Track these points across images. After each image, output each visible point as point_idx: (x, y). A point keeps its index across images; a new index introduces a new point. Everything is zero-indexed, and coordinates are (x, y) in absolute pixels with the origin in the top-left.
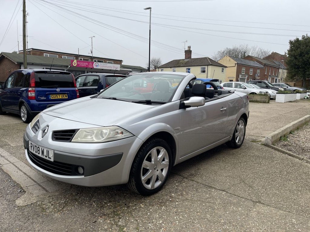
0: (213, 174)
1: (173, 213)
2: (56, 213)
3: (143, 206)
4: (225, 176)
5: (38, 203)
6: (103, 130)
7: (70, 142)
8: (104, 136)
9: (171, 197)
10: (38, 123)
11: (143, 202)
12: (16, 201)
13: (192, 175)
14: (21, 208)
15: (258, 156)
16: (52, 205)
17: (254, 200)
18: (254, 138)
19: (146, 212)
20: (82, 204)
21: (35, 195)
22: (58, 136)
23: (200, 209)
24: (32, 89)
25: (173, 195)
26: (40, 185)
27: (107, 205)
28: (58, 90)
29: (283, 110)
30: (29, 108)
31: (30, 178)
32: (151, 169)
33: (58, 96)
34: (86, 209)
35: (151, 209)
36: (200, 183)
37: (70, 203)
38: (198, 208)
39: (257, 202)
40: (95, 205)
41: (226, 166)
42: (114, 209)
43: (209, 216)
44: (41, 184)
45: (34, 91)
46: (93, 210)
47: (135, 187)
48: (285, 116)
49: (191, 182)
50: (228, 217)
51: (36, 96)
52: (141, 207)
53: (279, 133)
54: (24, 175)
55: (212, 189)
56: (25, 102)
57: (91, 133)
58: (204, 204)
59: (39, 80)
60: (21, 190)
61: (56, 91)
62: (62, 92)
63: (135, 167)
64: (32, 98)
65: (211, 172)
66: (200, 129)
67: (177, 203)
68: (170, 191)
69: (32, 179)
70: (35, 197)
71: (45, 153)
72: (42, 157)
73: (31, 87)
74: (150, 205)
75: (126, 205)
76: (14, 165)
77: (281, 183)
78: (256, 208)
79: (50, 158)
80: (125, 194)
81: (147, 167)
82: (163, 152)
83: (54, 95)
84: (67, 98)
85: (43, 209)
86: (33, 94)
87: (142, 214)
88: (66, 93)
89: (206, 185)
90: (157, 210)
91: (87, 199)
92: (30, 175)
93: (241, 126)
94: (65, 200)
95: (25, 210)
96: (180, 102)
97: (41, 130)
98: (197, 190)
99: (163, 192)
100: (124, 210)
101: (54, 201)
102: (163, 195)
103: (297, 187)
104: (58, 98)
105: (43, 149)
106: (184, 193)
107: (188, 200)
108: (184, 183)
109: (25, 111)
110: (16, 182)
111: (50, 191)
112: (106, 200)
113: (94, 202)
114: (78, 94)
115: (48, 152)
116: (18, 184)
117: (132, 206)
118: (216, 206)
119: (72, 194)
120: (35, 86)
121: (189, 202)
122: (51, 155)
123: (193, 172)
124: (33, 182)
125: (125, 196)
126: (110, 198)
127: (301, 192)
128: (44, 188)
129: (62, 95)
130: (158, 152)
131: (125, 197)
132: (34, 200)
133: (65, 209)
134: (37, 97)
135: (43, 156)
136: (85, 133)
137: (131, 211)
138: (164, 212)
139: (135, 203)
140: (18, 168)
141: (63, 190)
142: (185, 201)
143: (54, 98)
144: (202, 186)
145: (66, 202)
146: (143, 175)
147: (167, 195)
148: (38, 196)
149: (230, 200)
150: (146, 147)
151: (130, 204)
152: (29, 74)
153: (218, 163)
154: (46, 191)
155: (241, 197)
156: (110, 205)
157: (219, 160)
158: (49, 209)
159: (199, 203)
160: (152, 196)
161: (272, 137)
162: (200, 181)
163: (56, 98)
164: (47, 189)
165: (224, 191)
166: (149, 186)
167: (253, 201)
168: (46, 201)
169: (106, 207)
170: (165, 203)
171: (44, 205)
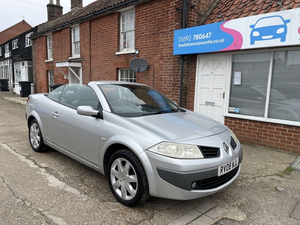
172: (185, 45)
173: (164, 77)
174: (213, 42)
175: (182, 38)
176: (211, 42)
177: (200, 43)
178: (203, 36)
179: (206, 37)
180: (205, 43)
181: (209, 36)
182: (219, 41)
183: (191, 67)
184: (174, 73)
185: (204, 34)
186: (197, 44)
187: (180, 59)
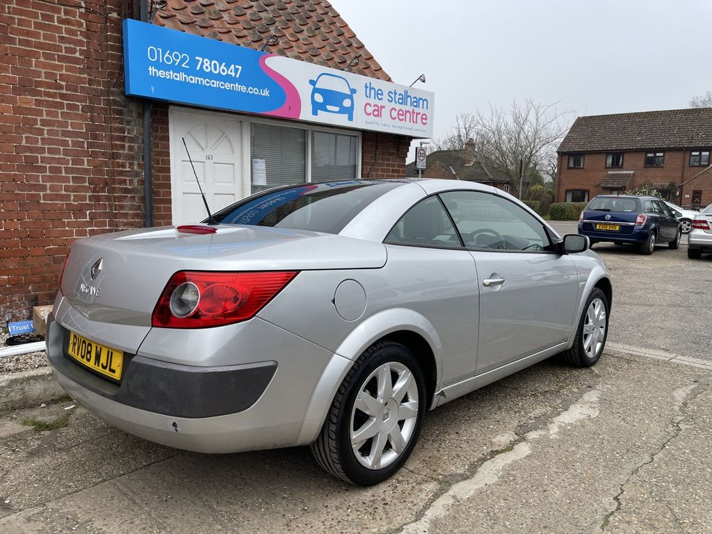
172: (170, 75)
173: (46, 155)
174: (247, 90)
175: (158, 51)
176: (243, 89)
177: (216, 84)
178: (222, 67)
179: (229, 73)
180: (228, 86)
181: (236, 73)
182: (260, 92)
183: (156, 136)
184: (90, 145)
185: (224, 64)
186: (207, 82)
187: (125, 106)
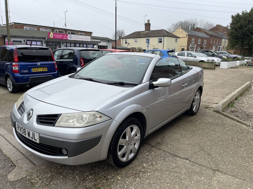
0: (176, 142)
1: (147, 185)
2: (44, 187)
3: (120, 178)
4: (187, 144)
5: (28, 178)
6: (83, 115)
7: (54, 126)
8: (84, 120)
9: (143, 167)
10: (23, 105)
11: (119, 174)
12: (8, 175)
13: (158, 143)
14: (13, 183)
15: (212, 123)
16: (40, 179)
17: (214, 169)
18: (207, 105)
19: (123, 184)
20: (66, 177)
21: (24, 170)
22: (42, 120)
23: (169, 180)
24: (16, 64)
25: (145, 165)
26: (28, 159)
27: (89, 178)
28: (39, 64)
29: (227, 76)
30: (14, 81)
31: (19, 151)
32: (126, 145)
33: (39, 69)
34: (70, 183)
35: (127, 181)
36: (166, 152)
37: (56, 177)
38: (167, 179)
39: (216, 170)
40: (78, 178)
41: (186, 133)
42: (94, 182)
43: (178, 187)
44: (29, 157)
45: (18, 65)
46: (77, 184)
47: (112, 162)
48: (229, 81)
49: (159, 151)
50: (194, 188)
51: (19, 69)
52: (118, 179)
53: (228, 100)
54: (14, 148)
55: (177, 157)
56: (10, 75)
57: (72, 117)
58: (172, 175)
59: (21, 55)
60: (12, 164)
61: (37, 65)
62: (42, 66)
63: (112, 145)
64: (16, 71)
65: (174, 140)
66: (164, 101)
67: (149, 174)
68: (141, 162)
69: (21, 152)
70: (25, 171)
71: (31, 135)
72: (28, 138)
73: (14, 62)
74: (126, 177)
75: (105, 177)
76: (4, 137)
77: (234, 150)
78: (216, 177)
79: (36, 140)
80: (103, 166)
81: (123, 143)
82: (136, 129)
83: (36, 68)
84: (47, 70)
85: (32, 183)
86: (17, 68)
87: (120, 186)
88: (46, 66)
89: (171, 154)
90: (132, 182)
91: (71, 171)
92: (18, 148)
93: (198, 97)
94: (51, 174)
95: (17, 186)
96: (150, 82)
97: (26, 113)
98: (164, 159)
99: (135, 162)
100: (103, 183)
101: (41, 176)
102: (136, 166)
103: (247, 154)
104: (39, 71)
105: (29, 132)
106: (154, 163)
107: (158, 170)
108: (153, 152)
109: (10, 83)
110: (7, 156)
111: (37, 165)
112: (87, 172)
113: (77, 175)
114: (56, 67)
115: (34, 135)
116: (8, 158)
117: (111, 178)
118: (183, 176)
119: (57, 167)
120: (18, 61)
121: (159, 172)
122: (37, 137)
123: (159, 140)
124: (21, 155)
125: (104, 167)
126: (91, 170)
127: (251, 159)
128: (31, 162)
129: (42, 68)
130: (132, 129)
131: (103, 169)
132: (24, 174)
133: (52, 183)
134: (21, 71)
135: (30, 137)
136: (66, 118)
137: (110, 184)
138: (139, 184)
139: (113, 175)
140: (8, 141)
141: (49, 163)
142: (155, 172)
143: (35, 71)
144: (168, 154)
145: (52, 176)
146: (119, 151)
147: (139, 165)
148: (27, 170)
149: (193, 169)
150: (121, 127)
151: (109, 177)
152: (12, 50)
153: (179, 131)
154: (34, 164)
155: (202, 166)
156: (91, 178)
157: (180, 127)
158: (37, 184)
159: (167, 173)
160: (126, 167)
161: (223, 105)
162: (166, 149)
163: (37, 71)
164: (35, 162)
165: (187, 159)
166: (124, 159)
167: (212, 169)
168: (34, 176)
169: (88, 180)
170: (139, 174)
171: (32, 179)
